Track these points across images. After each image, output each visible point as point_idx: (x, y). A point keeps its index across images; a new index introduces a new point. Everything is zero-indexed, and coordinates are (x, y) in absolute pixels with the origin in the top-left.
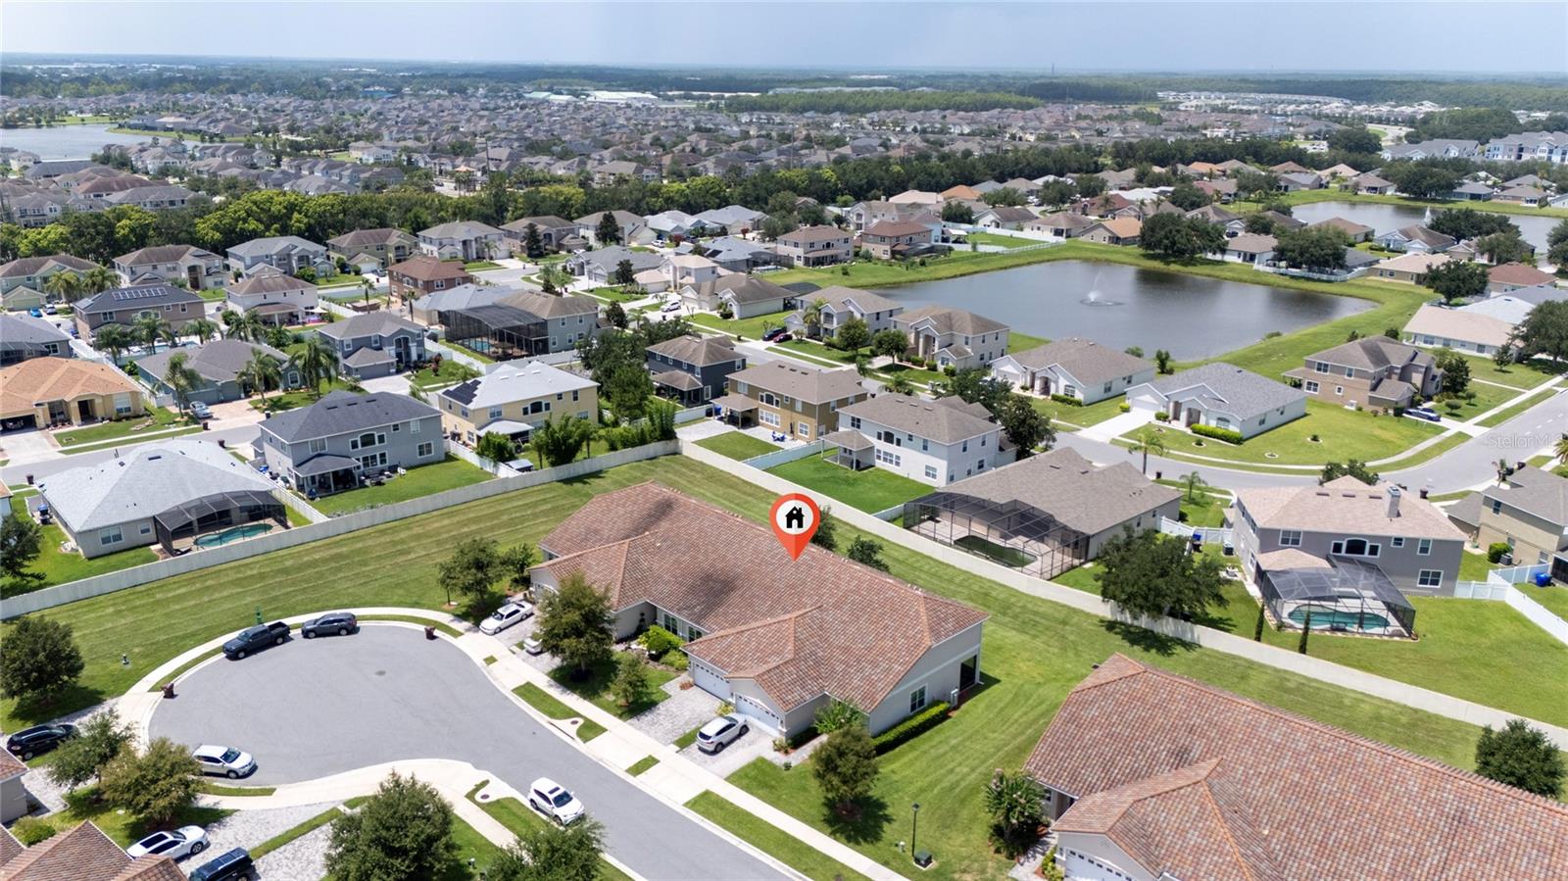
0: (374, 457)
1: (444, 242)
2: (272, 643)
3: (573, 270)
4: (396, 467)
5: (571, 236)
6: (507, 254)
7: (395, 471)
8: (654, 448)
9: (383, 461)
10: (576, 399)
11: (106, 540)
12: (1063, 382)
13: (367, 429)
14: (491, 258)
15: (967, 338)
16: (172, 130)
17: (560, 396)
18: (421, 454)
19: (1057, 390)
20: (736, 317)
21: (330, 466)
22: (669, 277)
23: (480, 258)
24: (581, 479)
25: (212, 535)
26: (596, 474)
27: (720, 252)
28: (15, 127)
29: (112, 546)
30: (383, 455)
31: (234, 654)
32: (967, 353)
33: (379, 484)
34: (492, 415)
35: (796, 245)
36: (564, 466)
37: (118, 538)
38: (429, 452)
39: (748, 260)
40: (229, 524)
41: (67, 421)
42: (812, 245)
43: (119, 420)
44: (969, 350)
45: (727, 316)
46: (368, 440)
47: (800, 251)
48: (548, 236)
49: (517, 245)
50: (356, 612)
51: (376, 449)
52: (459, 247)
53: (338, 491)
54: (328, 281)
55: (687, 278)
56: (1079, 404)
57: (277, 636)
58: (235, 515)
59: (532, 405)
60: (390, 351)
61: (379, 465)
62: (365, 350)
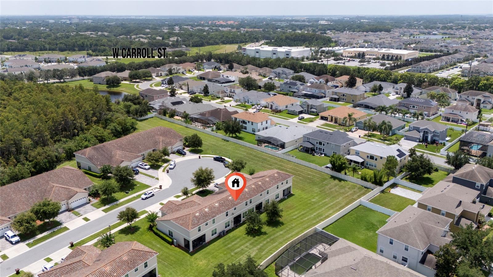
4: (324, 154)
7: (322, 155)
8: (369, 184)
17: (381, 158)
24: (336, 179)
26: (340, 180)
30: (323, 149)
31: (214, 159)
36: (336, 172)
41: (332, 122)
43: (340, 125)
46: (320, 143)
51: (322, 147)
57: (221, 160)
59: (370, 156)
60: (422, 134)
61: (322, 152)
62: (415, 131)
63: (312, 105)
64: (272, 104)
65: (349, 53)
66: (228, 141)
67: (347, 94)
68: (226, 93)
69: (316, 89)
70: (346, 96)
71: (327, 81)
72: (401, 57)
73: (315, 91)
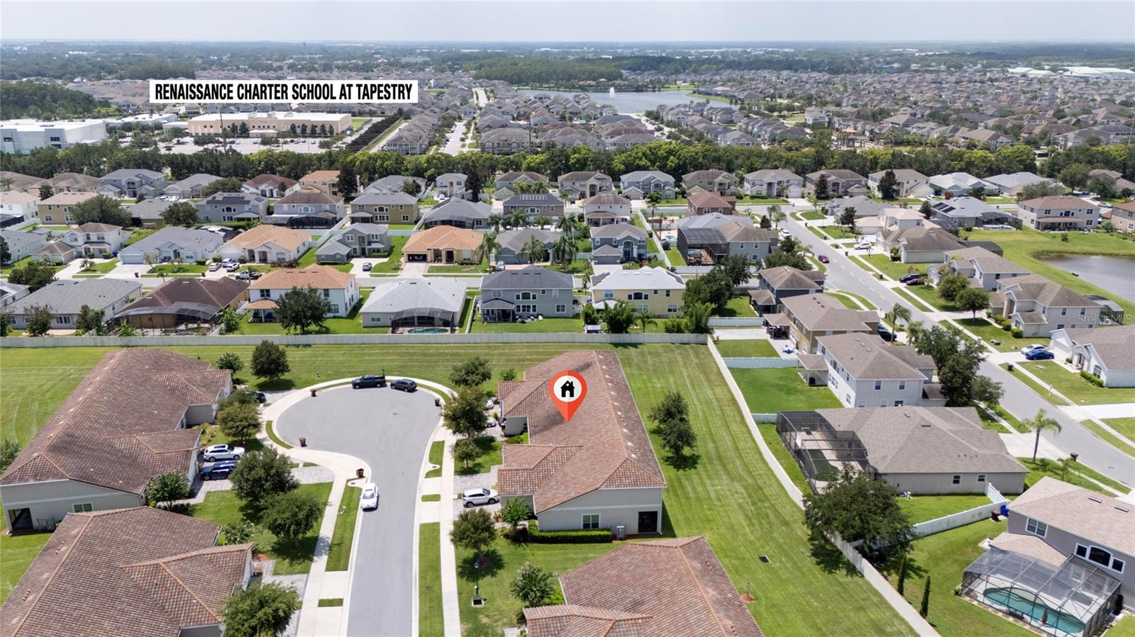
0: (529, 307)
1: (756, 182)
2: (374, 385)
3: (827, 211)
4: (538, 315)
5: (857, 185)
6: (800, 195)
7: (537, 317)
8: (687, 336)
9: (534, 310)
10: (668, 295)
11: (373, 320)
12: (1094, 362)
13: (526, 289)
14: (787, 197)
15: (1044, 308)
16: (720, 95)
17: (656, 292)
18: (558, 310)
19: (1088, 368)
20: (903, 262)
21: (498, 306)
22: (883, 224)
23: (779, 195)
24: (625, 345)
25: (421, 329)
26: (635, 345)
27: (954, 209)
28: (642, 91)
29: (376, 323)
30: (534, 307)
31: (355, 385)
32: (1042, 320)
33: (523, 322)
34: (606, 295)
35: (1032, 210)
36: (617, 335)
37: (379, 320)
38: (563, 310)
39: (977, 218)
40: (434, 325)
41: (440, 261)
42: (1048, 212)
43: (462, 264)
44: (1045, 319)
45: (896, 259)
46: (526, 296)
47: (1034, 216)
48: (836, 184)
49: (811, 188)
50: (417, 381)
51: (530, 302)
52: (765, 187)
53: (500, 321)
54: (667, 202)
55: (894, 226)
56: (1101, 385)
57: (378, 383)
58: (436, 322)
59: (635, 294)
60: (621, 249)
61: (531, 312)
62: (606, 246)
63: (369, 235)
64: (264, 249)
65: (205, 127)
66: (309, 345)
67: (389, 206)
68: (72, 247)
69: (306, 205)
70: (387, 210)
71: (283, 188)
72: (331, 127)
73: (306, 209)
